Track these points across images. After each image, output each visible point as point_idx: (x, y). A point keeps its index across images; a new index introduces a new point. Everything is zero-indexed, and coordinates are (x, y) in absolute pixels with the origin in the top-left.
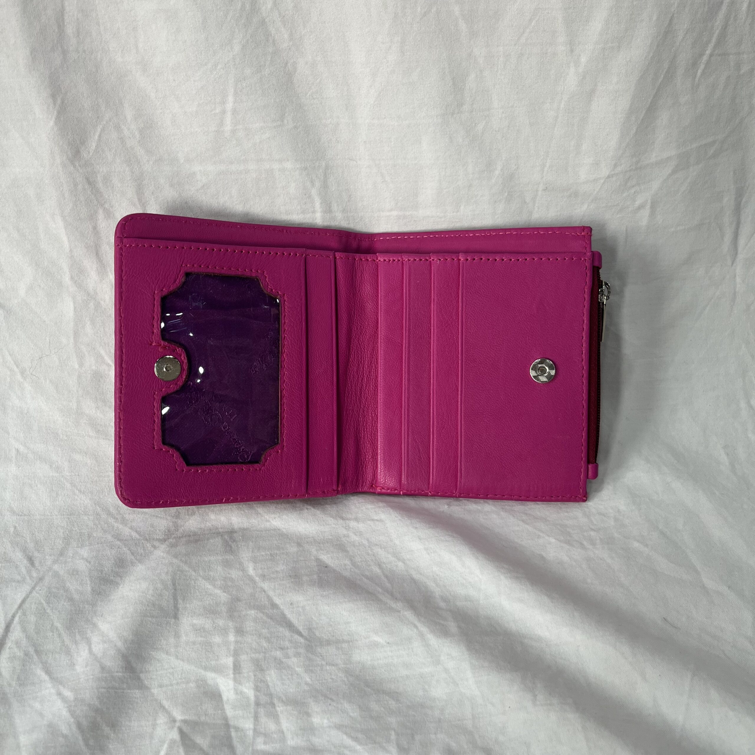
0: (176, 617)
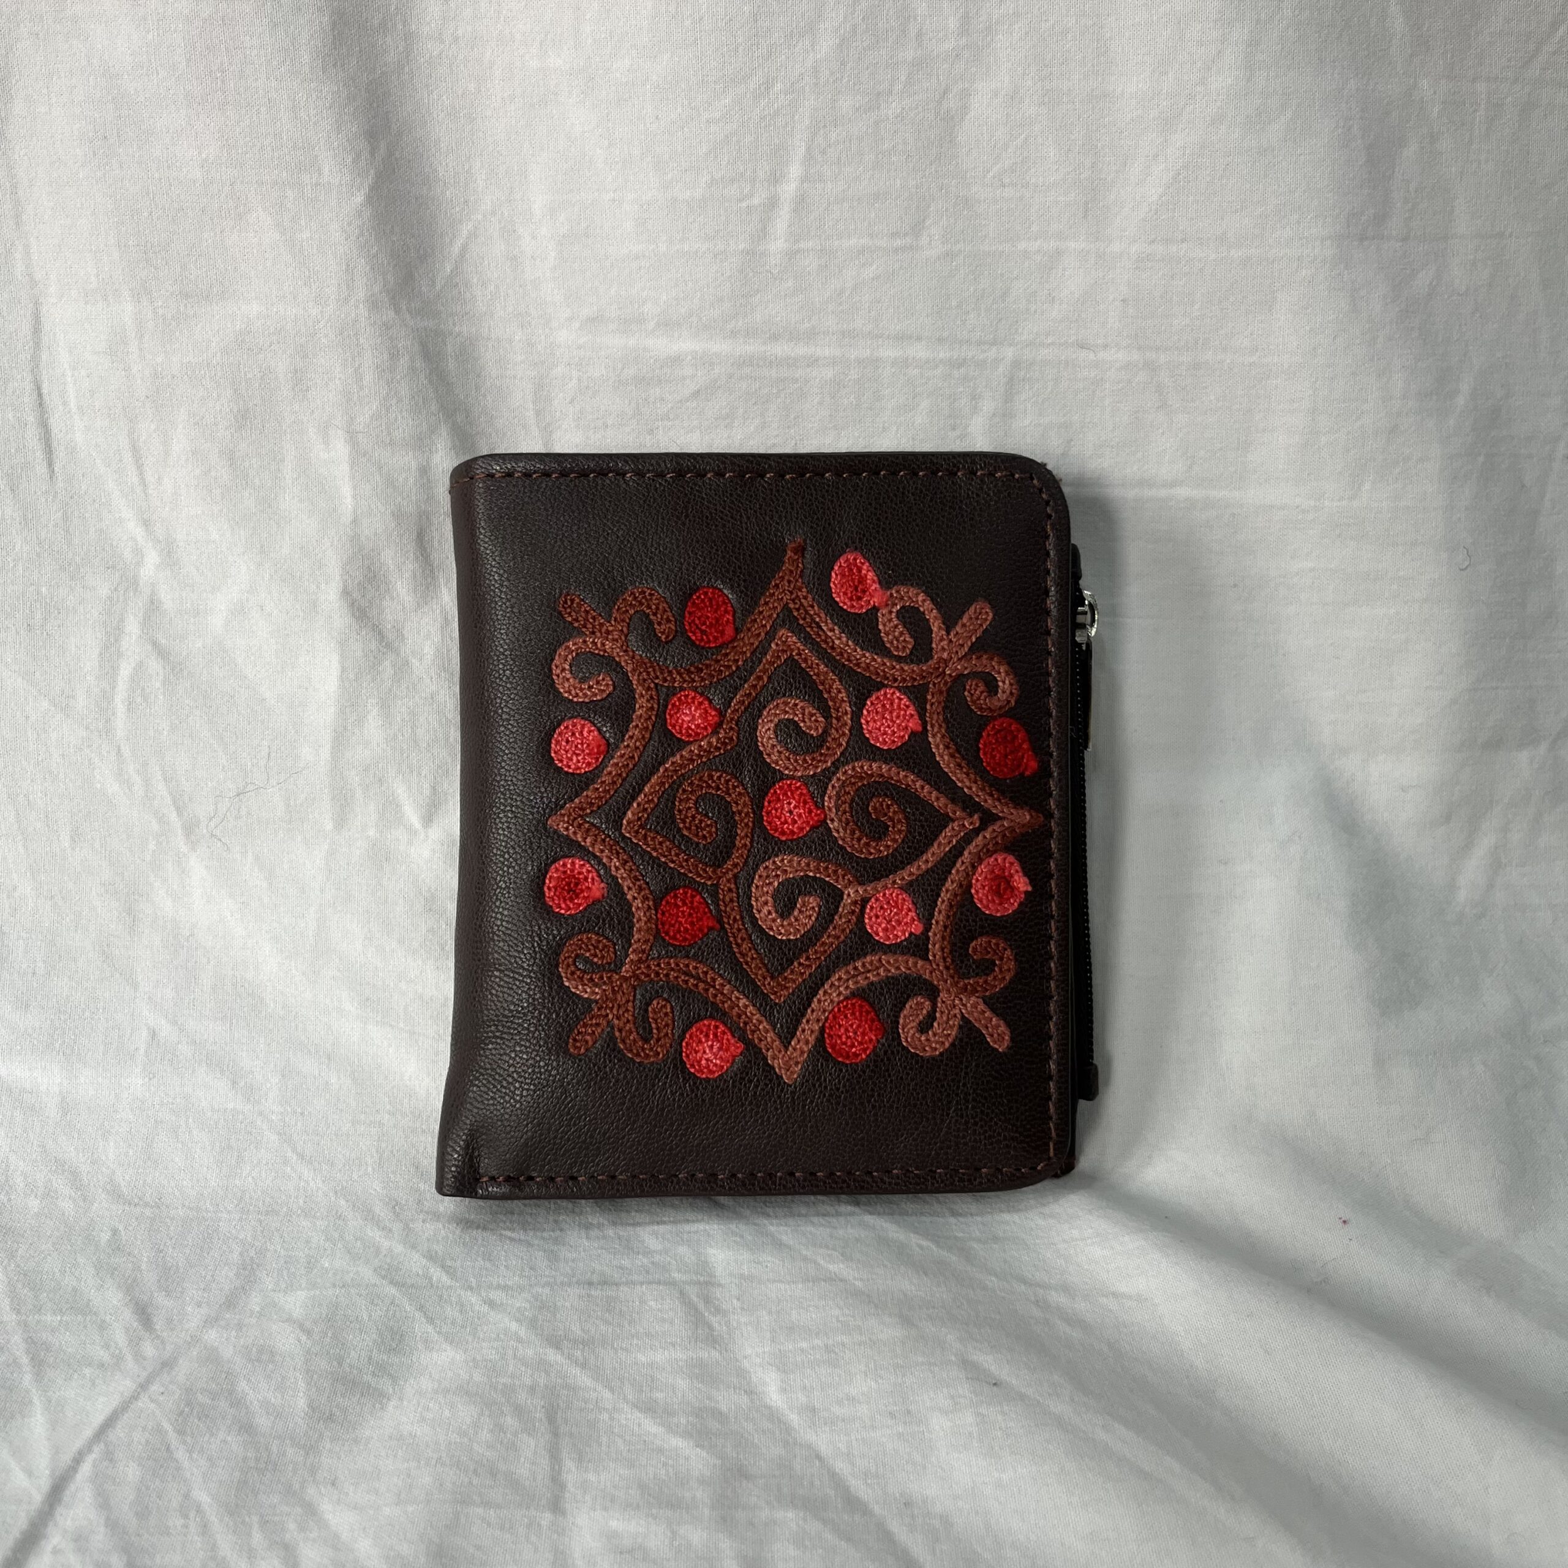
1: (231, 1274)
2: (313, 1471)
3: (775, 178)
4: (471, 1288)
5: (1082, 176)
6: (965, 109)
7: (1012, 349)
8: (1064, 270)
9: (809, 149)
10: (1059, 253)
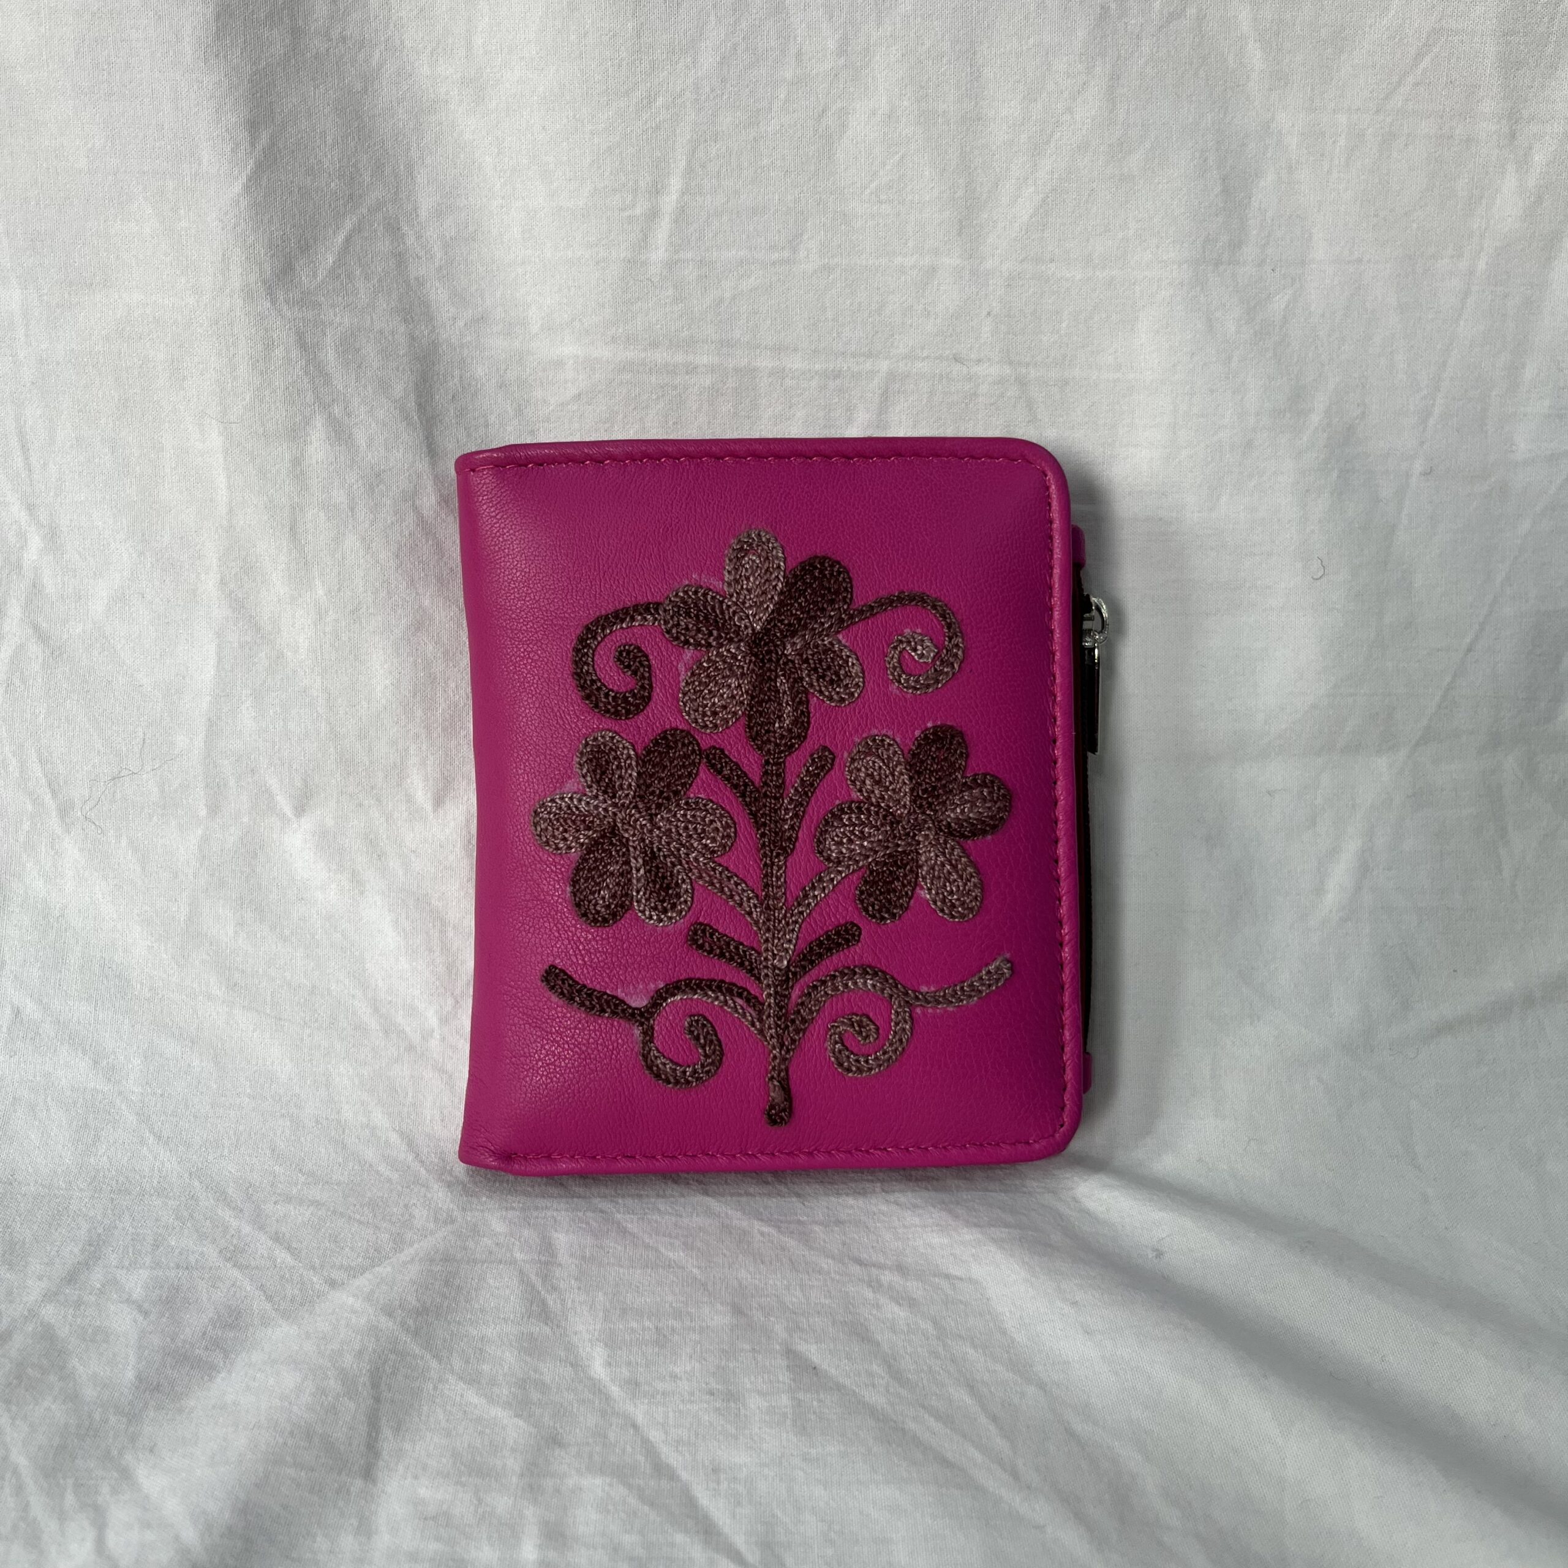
0: (368, 1473)
1: (76, 1250)
2: (133, 1439)
3: (657, 190)
4: (313, 1268)
5: (956, 196)
6: (843, 127)
7: (887, 362)
8: (939, 284)
9: (689, 162)
10: (933, 270)
